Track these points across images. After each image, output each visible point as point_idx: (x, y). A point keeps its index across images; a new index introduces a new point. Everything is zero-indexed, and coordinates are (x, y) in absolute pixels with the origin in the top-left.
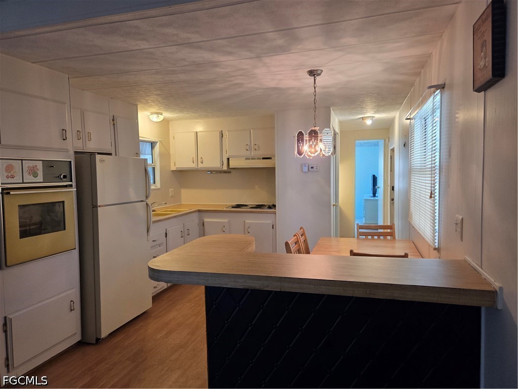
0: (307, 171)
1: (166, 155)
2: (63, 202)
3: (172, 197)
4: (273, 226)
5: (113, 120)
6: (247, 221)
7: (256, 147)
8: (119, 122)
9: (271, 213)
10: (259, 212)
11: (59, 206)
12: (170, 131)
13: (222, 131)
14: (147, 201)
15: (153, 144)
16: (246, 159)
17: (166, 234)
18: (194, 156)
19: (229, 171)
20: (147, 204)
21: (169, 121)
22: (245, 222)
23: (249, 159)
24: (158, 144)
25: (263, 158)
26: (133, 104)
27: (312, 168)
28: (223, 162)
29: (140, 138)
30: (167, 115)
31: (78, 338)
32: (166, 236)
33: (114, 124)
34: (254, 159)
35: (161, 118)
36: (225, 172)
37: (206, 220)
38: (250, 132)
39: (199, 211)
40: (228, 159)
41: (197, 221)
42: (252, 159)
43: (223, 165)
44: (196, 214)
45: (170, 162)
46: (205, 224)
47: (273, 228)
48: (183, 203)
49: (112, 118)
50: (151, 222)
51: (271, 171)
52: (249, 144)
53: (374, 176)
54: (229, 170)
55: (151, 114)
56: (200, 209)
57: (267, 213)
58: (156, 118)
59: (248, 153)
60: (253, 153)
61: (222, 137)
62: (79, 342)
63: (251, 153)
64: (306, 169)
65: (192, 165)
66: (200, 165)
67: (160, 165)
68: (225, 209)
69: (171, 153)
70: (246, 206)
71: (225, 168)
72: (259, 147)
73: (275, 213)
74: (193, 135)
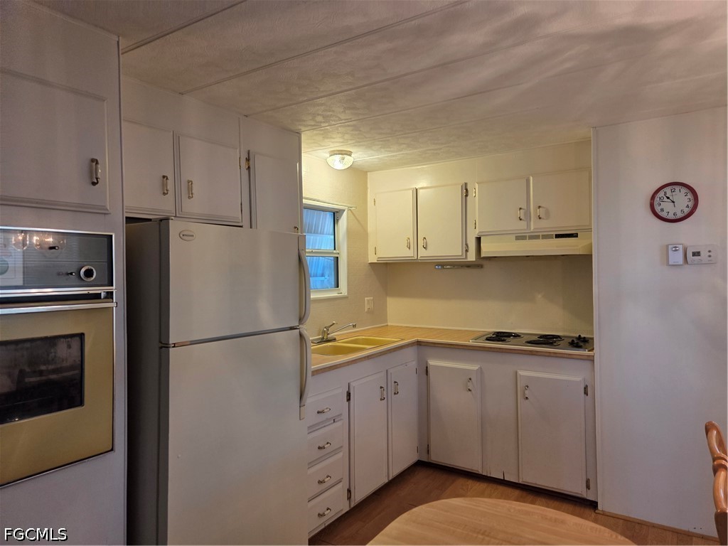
0: (681, 260)
1: (359, 235)
2: (81, 336)
3: (370, 312)
4: (586, 388)
5: (248, 160)
6: (521, 373)
7: (541, 212)
8: (259, 164)
9: (581, 358)
10: (549, 355)
11: (69, 347)
12: (369, 190)
13: (466, 184)
14: (302, 327)
15: (336, 215)
16: (518, 238)
17: (349, 394)
18: (410, 234)
19: (482, 262)
20: (301, 335)
21: (367, 172)
22: (516, 373)
23: (523, 238)
24: (345, 213)
25: (558, 236)
26: (292, 131)
27: (696, 254)
28: (467, 245)
29: (305, 201)
30: (360, 156)
32: (349, 400)
33: (249, 167)
34: (537, 237)
35: (349, 161)
36: (469, 265)
37: (432, 362)
38: (528, 181)
39: (419, 343)
40: (479, 240)
41: (414, 363)
42: (532, 237)
43: (467, 251)
44: (415, 348)
45: (366, 248)
46: (430, 370)
47: (586, 393)
48: (389, 324)
49: (244, 156)
50: (309, 374)
51: (582, 263)
52: (524, 206)
54: (480, 262)
55: (331, 156)
56: (420, 339)
57: (570, 357)
58: (339, 163)
59: (523, 225)
60: (535, 227)
61: (466, 196)
63: (528, 226)
64: (677, 258)
65: (408, 253)
66: (423, 253)
67: (348, 252)
68: (471, 343)
69: (370, 230)
70: (517, 336)
71: (472, 257)
72: (547, 213)
73: (591, 359)
74: (410, 194)
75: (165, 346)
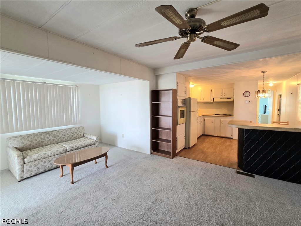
0: (247, 103)
7: (225, 94)
10: (230, 117)
11: (184, 111)
13: (211, 89)
14: (197, 111)
18: (201, 98)
22: (220, 120)
23: (221, 99)
25: (227, 98)
27: (250, 102)
28: (211, 99)
30: (195, 85)
31: (184, 147)
34: (224, 98)
36: (212, 103)
37: (205, 119)
38: (223, 89)
39: (203, 116)
40: (213, 99)
41: (202, 119)
42: (223, 98)
44: (202, 117)
51: (232, 103)
52: (222, 93)
53: (265, 105)
54: (214, 102)
59: (222, 96)
60: (224, 97)
61: (211, 91)
62: (184, 148)
65: (200, 101)
66: (203, 101)
68: (212, 115)
70: (219, 114)
71: (212, 101)
73: (233, 117)
75: (190, 112)
